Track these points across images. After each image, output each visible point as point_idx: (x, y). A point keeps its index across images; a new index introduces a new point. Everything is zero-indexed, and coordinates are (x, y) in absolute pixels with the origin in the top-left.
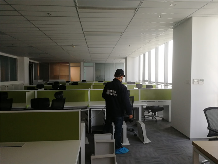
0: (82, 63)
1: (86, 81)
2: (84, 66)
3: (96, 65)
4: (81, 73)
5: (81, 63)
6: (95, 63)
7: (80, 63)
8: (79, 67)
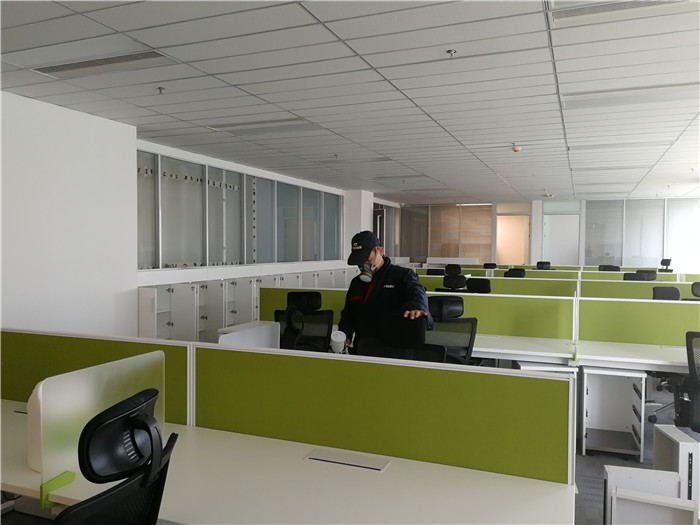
0: (537, 205)
1: (551, 265)
2: (544, 213)
3: (587, 208)
4: (533, 236)
5: (534, 202)
6: (584, 202)
7: (531, 203)
8: (527, 218)
